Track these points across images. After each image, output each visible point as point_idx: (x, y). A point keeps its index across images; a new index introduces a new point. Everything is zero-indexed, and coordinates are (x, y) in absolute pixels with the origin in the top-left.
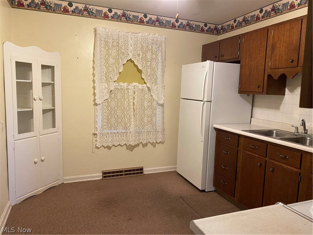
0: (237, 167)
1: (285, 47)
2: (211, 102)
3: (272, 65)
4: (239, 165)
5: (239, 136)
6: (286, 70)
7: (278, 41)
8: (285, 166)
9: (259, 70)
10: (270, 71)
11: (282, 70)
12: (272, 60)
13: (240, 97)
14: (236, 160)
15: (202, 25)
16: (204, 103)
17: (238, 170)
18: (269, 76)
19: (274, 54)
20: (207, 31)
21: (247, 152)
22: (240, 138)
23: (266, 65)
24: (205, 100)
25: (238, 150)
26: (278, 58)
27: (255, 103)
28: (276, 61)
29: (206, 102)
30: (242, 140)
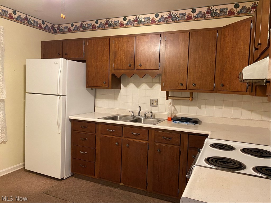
0: (95, 149)
1: (124, 54)
2: (65, 95)
3: (115, 67)
4: (98, 147)
5: (96, 123)
6: (126, 71)
7: (119, 49)
8: (137, 141)
9: (104, 70)
10: (113, 71)
11: (123, 71)
12: (115, 63)
13: (87, 91)
14: (95, 144)
15: (40, 22)
16: (60, 97)
17: (97, 152)
18: (113, 75)
19: (116, 59)
20: (45, 29)
21: (105, 135)
22: (97, 125)
23: (110, 66)
24: (61, 94)
25: (96, 135)
26: (119, 62)
27: (97, 95)
28: (118, 64)
29: (62, 96)
30: (99, 127)
